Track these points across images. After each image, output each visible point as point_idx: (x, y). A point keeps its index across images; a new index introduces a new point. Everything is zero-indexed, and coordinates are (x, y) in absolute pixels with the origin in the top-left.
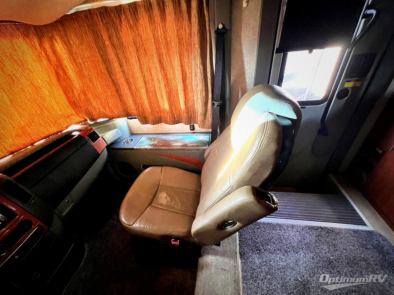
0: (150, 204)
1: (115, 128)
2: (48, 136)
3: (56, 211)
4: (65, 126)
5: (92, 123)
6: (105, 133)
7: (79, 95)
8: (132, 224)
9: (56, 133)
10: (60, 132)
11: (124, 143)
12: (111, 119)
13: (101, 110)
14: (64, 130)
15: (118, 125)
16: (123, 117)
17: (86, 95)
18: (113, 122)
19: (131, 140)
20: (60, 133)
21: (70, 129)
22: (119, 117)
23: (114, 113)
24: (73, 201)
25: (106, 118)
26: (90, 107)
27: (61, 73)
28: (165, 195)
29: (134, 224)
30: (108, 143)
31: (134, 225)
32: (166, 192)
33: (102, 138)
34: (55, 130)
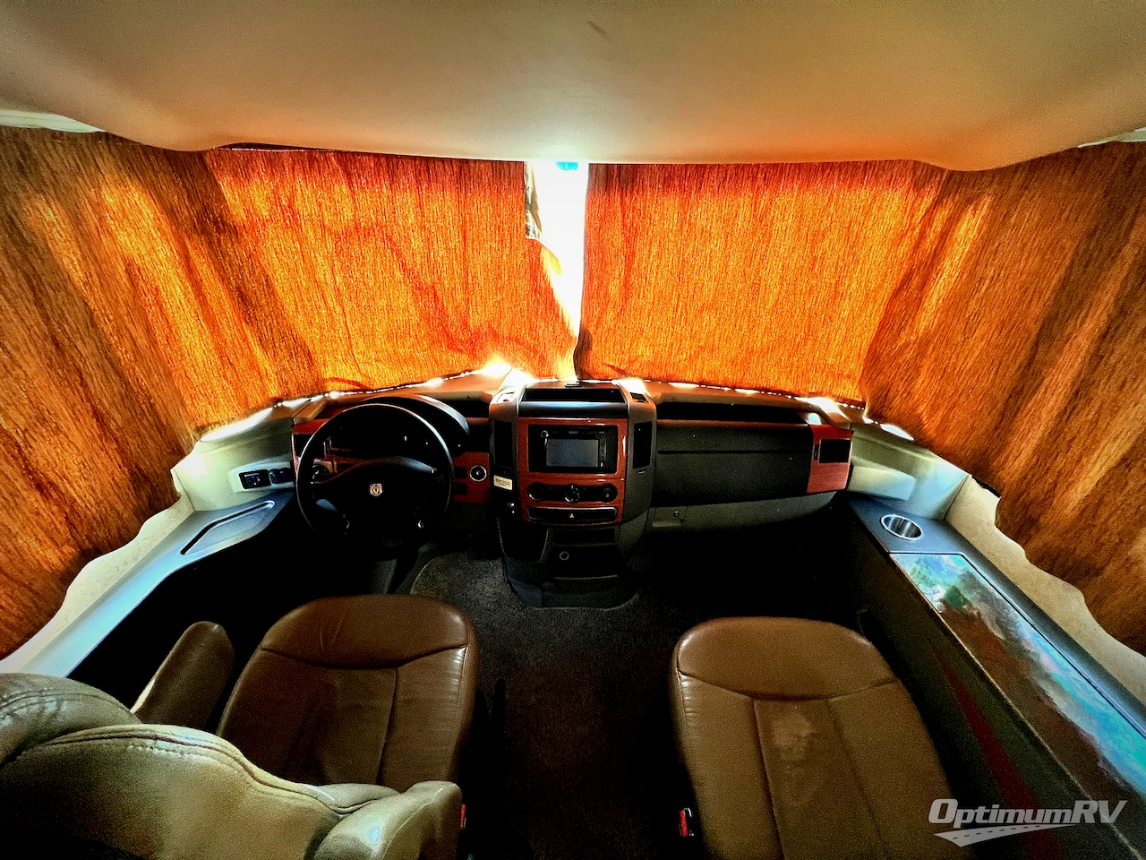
0: (754, 696)
1: (908, 470)
2: (767, 390)
3: (652, 510)
4: (813, 390)
5: (868, 421)
6: (869, 463)
7: (907, 345)
8: (681, 669)
9: (784, 393)
10: (793, 395)
11: (887, 520)
12: (922, 443)
13: (921, 408)
14: (804, 396)
15: (921, 470)
16: (958, 463)
17: (921, 354)
18: (917, 455)
19: (913, 531)
20: (790, 397)
21: (813, 401)
22: (947, 455)
23: (945, 439)
24: (682, 521)
25: (911, 433)
26: (900, 387)
27: (916, 280)
28: (804, 733)
29: (684, 674)
30: (852, 488)
31: (682, 676)
32: (814, 731)
33: (852, 467)
34: (789, 387)
